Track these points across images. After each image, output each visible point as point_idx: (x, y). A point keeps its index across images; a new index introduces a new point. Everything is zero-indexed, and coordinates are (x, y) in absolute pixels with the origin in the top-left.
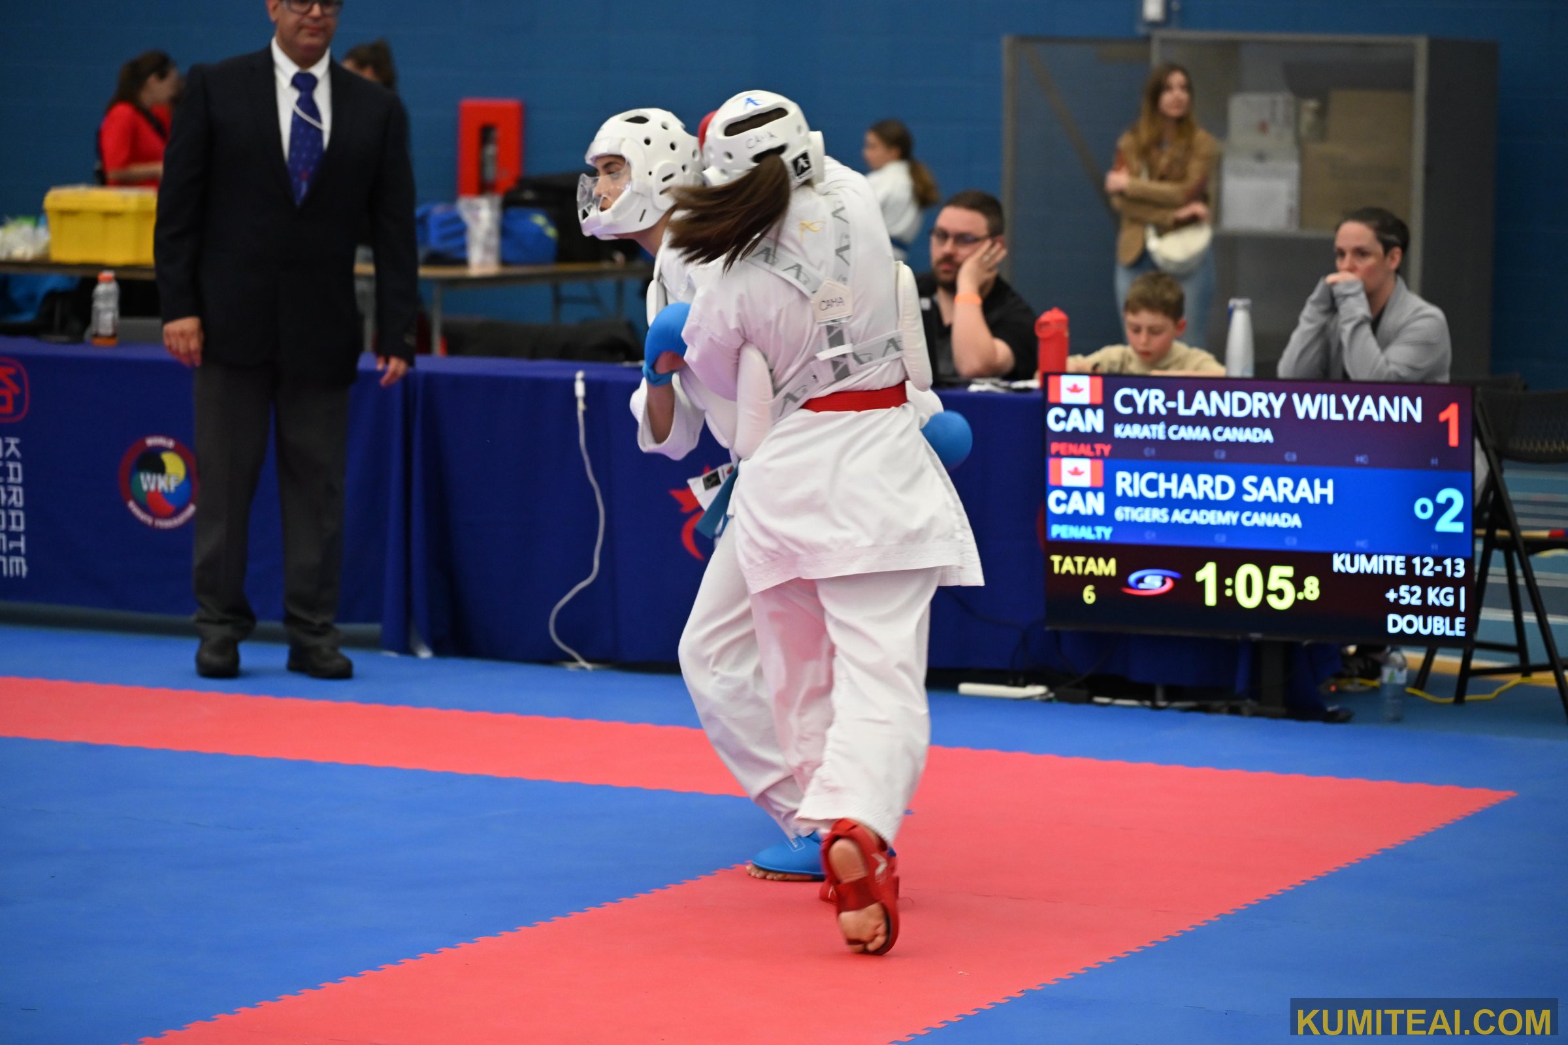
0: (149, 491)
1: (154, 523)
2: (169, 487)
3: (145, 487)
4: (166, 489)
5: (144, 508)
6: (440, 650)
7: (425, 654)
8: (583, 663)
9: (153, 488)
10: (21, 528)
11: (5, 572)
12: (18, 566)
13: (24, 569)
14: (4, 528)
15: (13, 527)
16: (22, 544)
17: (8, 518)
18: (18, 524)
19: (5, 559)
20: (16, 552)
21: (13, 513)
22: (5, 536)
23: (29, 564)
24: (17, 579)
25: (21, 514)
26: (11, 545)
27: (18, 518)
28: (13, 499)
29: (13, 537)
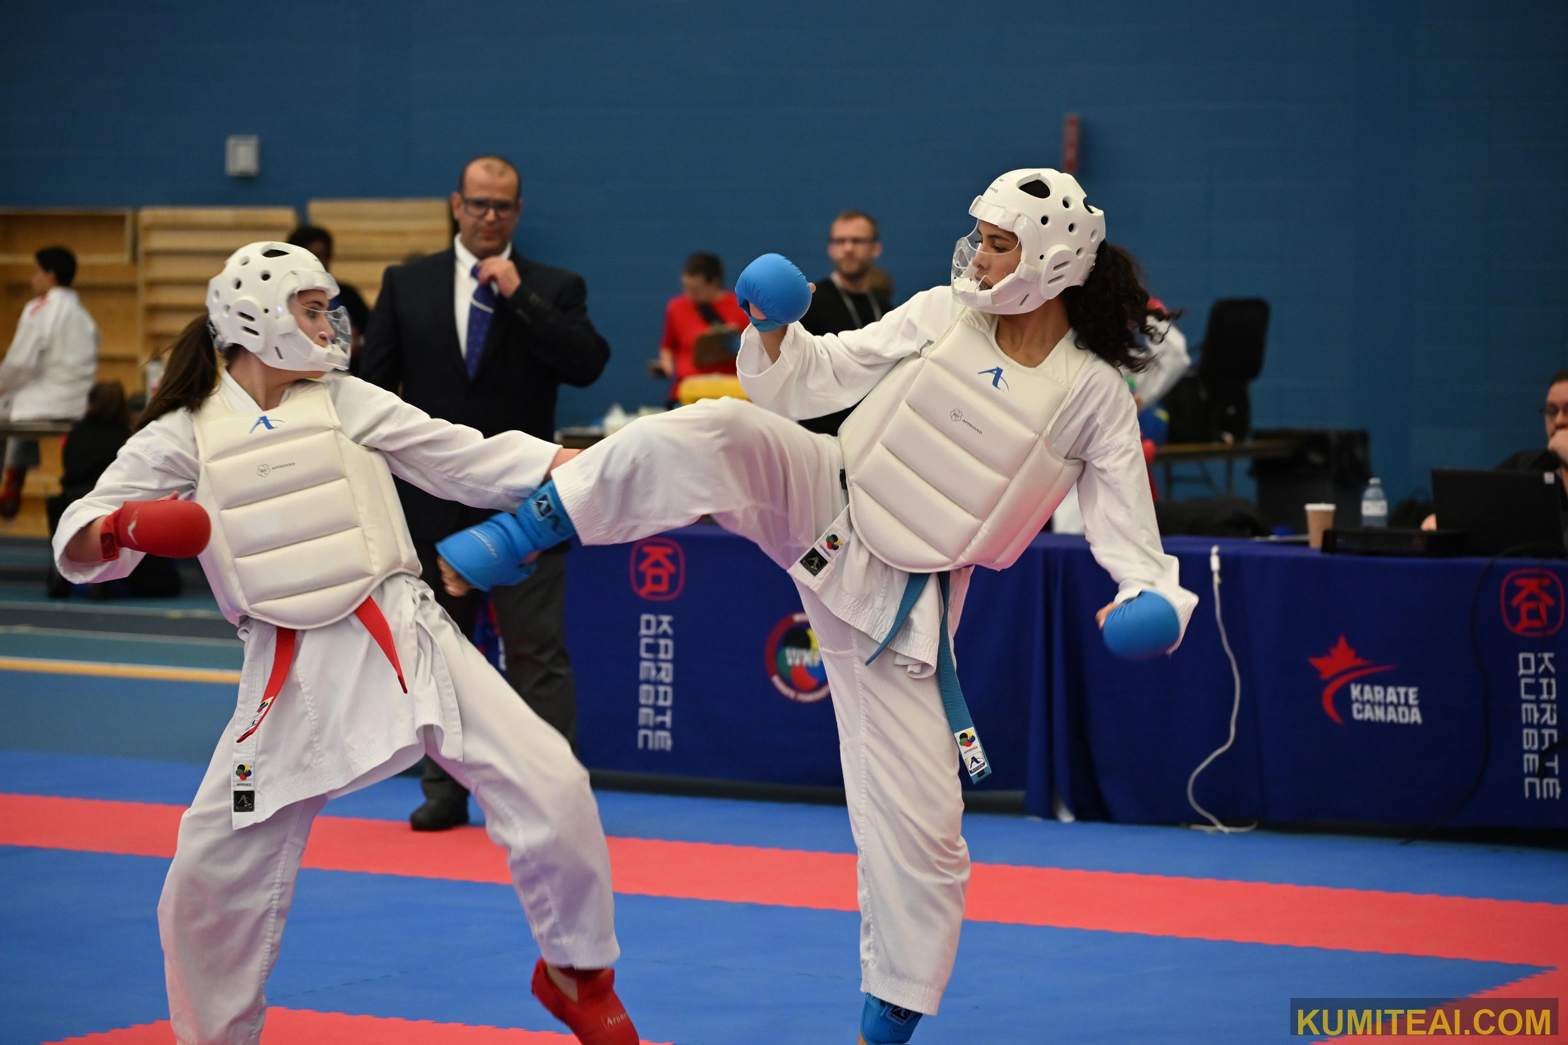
0: (794, 667)
1: (796, 696)
2: (813, 661)
3: (790, 662)
4: (810, 664)
5: (788, 683)
6: (1083, 814)
7: (1066, 818)
8: (1220, 827)
9: (797, 662)
10: (669, 703)
11: (650, 745)
12: (663, 740)
13: (669, 743)
14: (651, 702)
15: (661, 703)
16: (667, 719)
17: (657, 693)
18: (665, 699)
19: (649, 733)
20: (661, 726)
21: (661, 689)
22: (650, 711)
23: (673, 738)
24: (662, 753)
25: (669, 689)
26: (659, 719)
27: (666, 693)
28: (663, 675)
29: (660, 711)
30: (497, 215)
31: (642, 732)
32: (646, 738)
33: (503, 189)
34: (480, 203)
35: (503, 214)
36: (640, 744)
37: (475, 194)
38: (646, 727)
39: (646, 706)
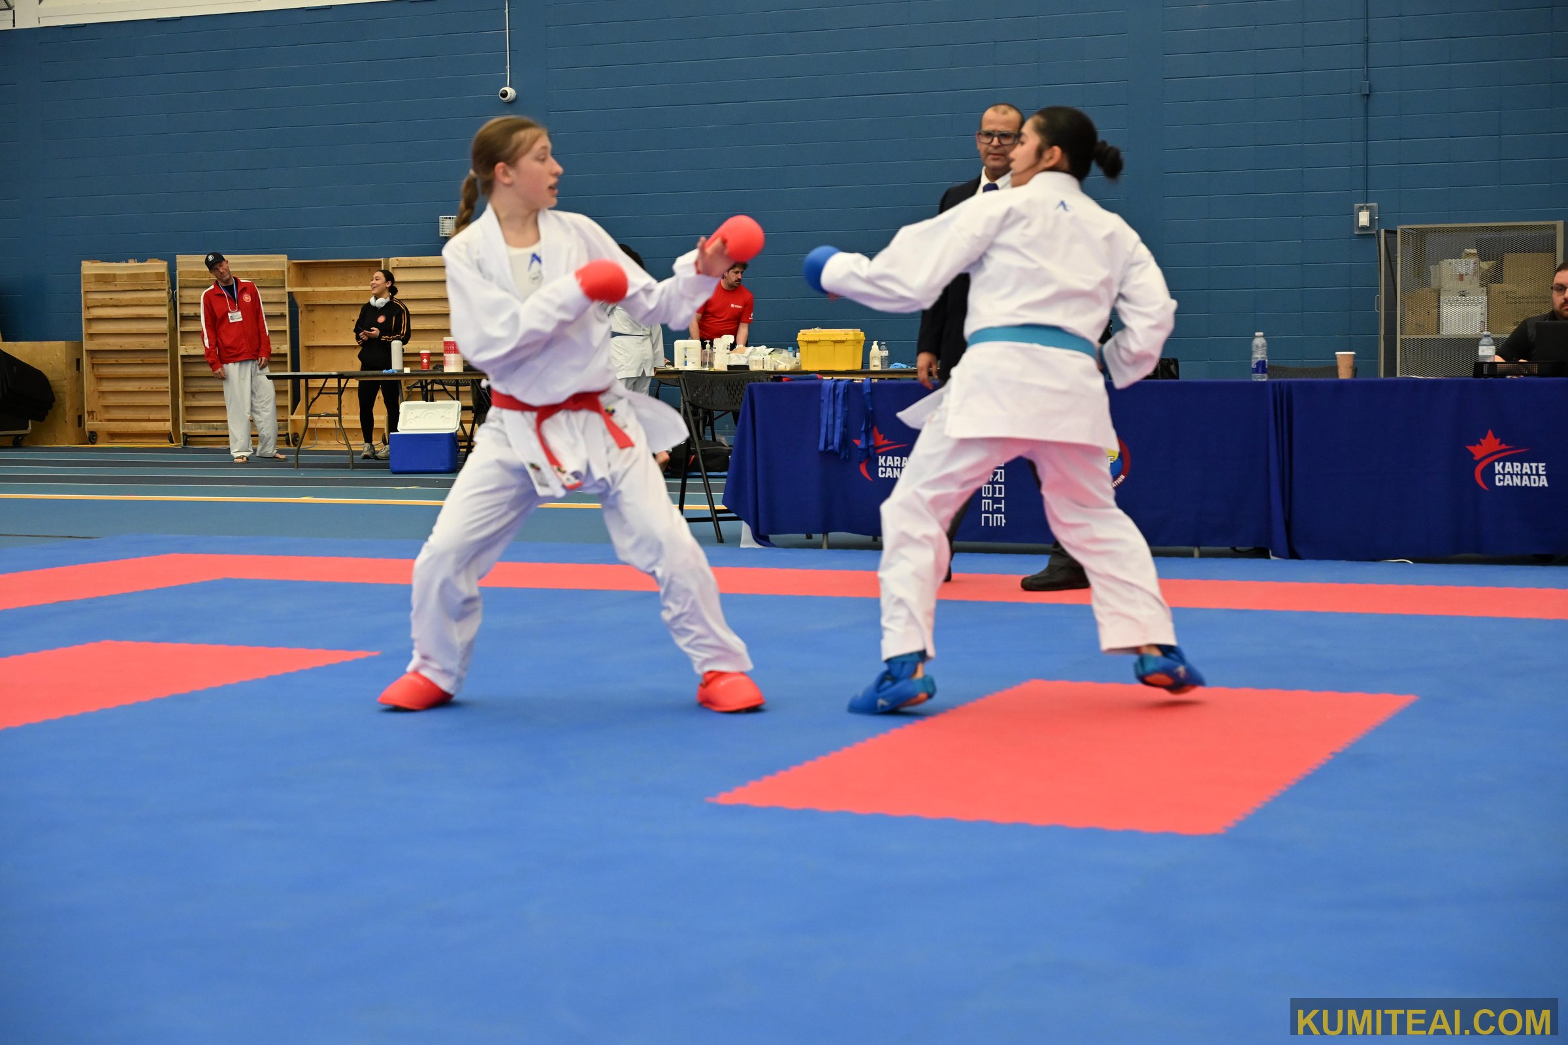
10: (1003, 496)
11: (991, 525)
12: (1000, 520)
13: (1004, 521)
14: (990, 495)
15: (997, 495)
16: (1003, 506)
17: (994, 489)
18: (1000, 493)
19: (990, 515)
20: (999, 511)
21: (997, 486)
22: (990, 501)
23: (1005, 519)
24: (999, 527)
25: (1003, 486)
26: (995, 506)
27: (1000, 489)
28: (998, 476)
29: (996, 501)
30: (999, 142)
31: (983, 515)
32: (987, 519)
33: (1007, 123)
34: (989, 134)
35: (1005, 142)
36: (983, 525)
37: (987, 127)
38: (986, 512)
39: (986, 498)
